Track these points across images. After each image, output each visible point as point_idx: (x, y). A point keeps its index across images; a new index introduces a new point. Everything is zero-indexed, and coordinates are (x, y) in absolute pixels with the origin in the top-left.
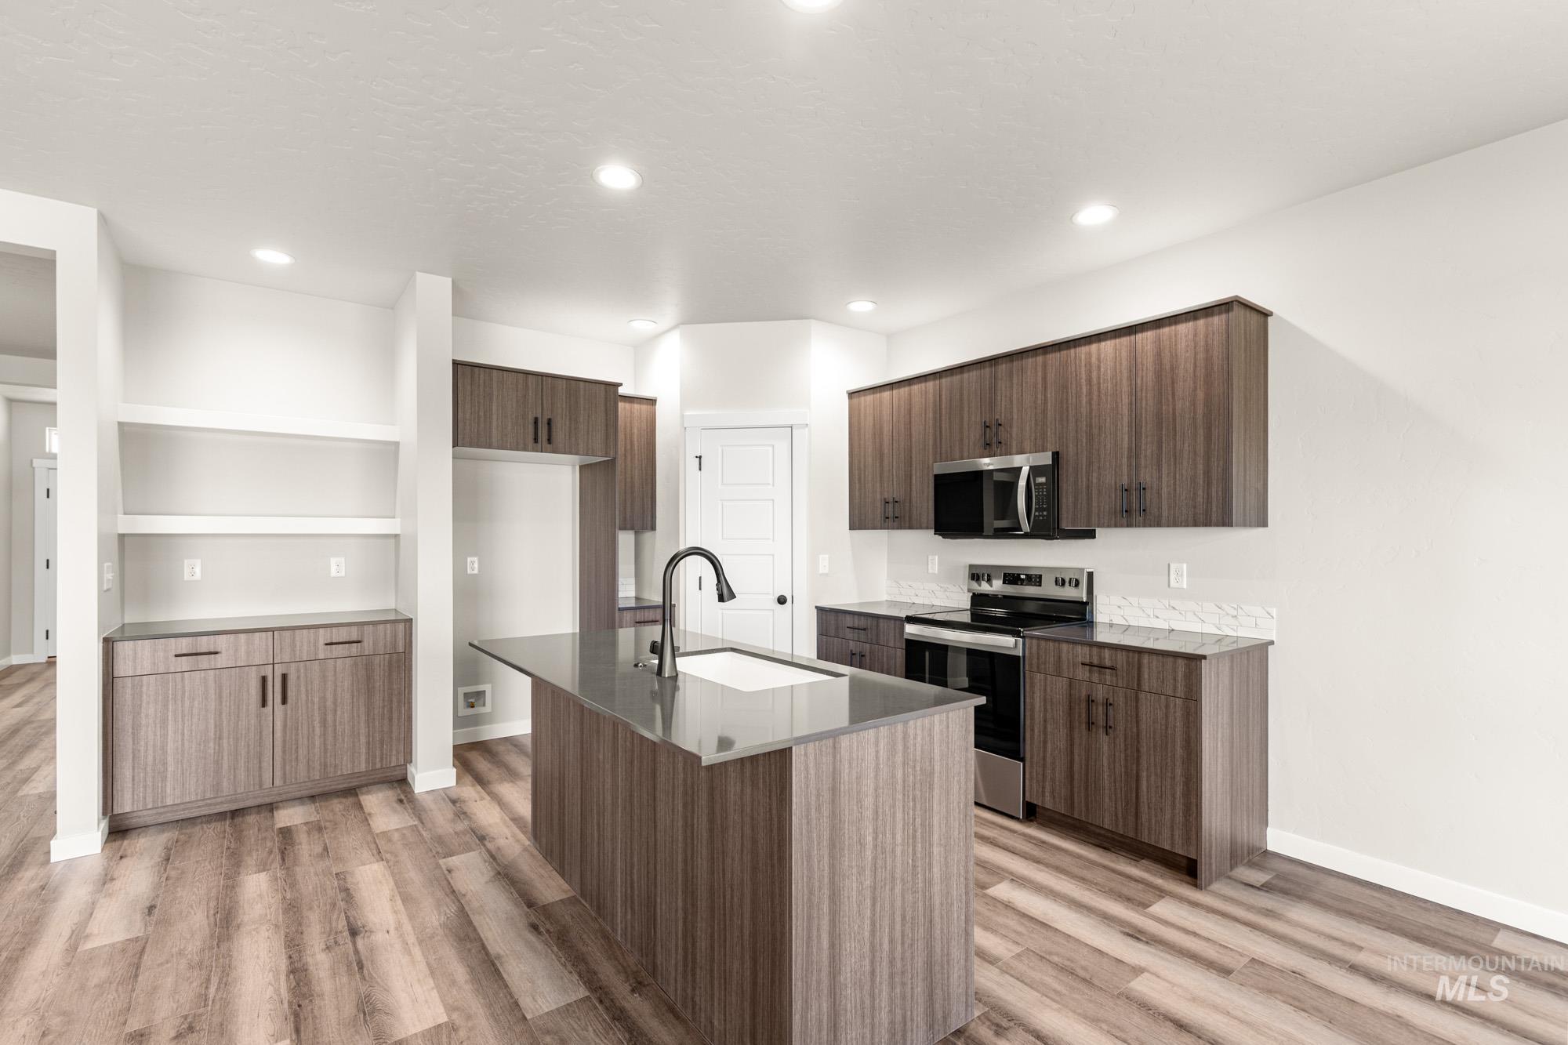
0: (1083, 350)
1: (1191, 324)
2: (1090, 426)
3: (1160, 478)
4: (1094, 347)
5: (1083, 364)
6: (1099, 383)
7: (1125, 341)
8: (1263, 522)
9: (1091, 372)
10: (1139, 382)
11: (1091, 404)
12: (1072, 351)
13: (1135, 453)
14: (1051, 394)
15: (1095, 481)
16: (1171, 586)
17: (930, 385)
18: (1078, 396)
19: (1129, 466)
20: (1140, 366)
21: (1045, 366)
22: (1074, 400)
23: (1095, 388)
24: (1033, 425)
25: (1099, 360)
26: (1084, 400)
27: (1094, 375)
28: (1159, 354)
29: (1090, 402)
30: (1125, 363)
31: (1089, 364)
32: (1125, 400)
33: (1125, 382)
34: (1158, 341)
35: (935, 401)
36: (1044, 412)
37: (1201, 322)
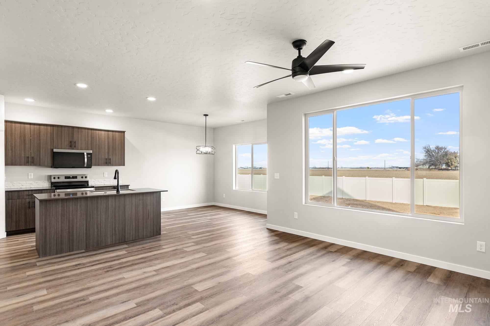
0: (97, 132)
1: (118, 133)
2: (99, 146)
3: (113, 157)
4: (100, 132)
5: (97, 134)
6: (101, 139)
7: (106, 132)
8: (124, 165)
9: (99, 136)
10: (109, 140)
11: (99, 142)
12: (95, 131)
13: (108, 153)
14: (90, 138)
15: (100, 157)
16: (105, 176)
17: (49, 128)
18: (96, 140)
19: (107, 155)
20: (109, 138)
21: (88, 132)
22: (95, 141)
23: (100, 139)
24: (85, 144)
25: (101, 134)
26: (98, 141)
27: (100, 137)
28: (113, 136)
29: (99, 141)
30: (106, 136)
31: (99, 135)
32: (107, 143)
33: (106, 140)
34: (113, 134)
35: (51, 132)
36: (88, 142)
37: (120, 133)
